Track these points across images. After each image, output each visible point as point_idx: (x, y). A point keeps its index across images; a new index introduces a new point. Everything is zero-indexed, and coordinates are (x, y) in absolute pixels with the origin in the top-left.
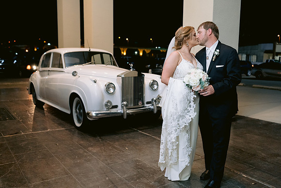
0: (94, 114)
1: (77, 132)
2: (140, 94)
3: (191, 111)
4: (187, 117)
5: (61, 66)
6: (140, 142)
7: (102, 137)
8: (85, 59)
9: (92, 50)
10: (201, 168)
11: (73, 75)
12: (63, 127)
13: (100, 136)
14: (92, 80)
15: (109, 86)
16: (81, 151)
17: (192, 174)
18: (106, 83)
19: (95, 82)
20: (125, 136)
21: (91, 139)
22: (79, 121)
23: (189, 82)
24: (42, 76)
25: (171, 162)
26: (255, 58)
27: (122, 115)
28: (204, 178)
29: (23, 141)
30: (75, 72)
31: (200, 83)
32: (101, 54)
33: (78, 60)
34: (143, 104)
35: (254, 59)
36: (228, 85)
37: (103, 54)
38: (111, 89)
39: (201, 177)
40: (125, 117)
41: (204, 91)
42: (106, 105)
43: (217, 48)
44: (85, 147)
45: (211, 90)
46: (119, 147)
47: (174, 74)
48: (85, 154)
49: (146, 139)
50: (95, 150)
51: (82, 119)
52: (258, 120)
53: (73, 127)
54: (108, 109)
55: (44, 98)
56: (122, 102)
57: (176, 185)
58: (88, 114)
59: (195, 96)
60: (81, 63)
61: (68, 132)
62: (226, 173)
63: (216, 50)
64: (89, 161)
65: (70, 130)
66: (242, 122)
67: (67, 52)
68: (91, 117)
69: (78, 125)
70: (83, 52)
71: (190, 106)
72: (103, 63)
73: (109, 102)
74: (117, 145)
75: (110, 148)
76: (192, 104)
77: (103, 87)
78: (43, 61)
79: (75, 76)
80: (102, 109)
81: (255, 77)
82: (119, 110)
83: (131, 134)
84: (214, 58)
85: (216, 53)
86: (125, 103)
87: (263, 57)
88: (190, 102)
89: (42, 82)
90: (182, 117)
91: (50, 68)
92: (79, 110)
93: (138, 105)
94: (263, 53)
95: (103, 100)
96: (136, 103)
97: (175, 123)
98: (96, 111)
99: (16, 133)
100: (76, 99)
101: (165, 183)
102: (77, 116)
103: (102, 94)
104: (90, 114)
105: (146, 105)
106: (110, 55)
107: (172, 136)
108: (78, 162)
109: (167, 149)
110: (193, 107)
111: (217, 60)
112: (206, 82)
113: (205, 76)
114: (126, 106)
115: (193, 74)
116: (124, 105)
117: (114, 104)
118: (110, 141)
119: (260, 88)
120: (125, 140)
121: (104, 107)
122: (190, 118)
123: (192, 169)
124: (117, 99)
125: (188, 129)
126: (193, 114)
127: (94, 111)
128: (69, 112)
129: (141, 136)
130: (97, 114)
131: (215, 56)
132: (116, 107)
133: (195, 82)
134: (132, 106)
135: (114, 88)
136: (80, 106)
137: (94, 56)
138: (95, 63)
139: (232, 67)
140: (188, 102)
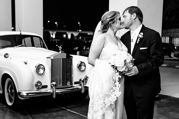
0: (24, 93)
1: (9, 110)
2: (68, 74)
3: (116, 91)
4: (113, 96)
7: (32, 116)
8: (16, 42)
9: (23, 33)
11: (5, 57)
13: (30, 115)
14: (23, 62)
15: (38, 68)
18: (37, 64)
19: (26, 64)
20: (54, 114)
21: (22, 117)
22: (11, 100)
23: (114, 63)
26: (178, 41)
27: (52, 94)
30: (7, 54)
31: (125, 64)
32: (32, 37)
33: (9, 43)
34: (71, 84)
35: (176, 42)
36: (151, 66)
37: (34, 38)
38: (41, 70)
40: (54, 97)
42: (36, 85)
45: (135, 71)
47: (100, 56)
49: (74, 117)
51: (13, 98)
53: (5, 106)
54: (38, 89)
56: (52, 82)
58: (19, 93)
59: (120, 77)
60: (12, 46)
63: (140, 33)
65: (2, 109)
66: (165, 101)
68: (22, 96)
69: (10, 104)
70: (14, 36)
71: (116, 86)
72: (33, 45)
73: (39, 82)
77: (33, 68)
79: (7, 57)
80: (32, 89)
82: (49, 90)
83: (60, 113)
84: (138, 40)
85: (140, 36)
86: (54, 83)
88: (115, 82)
90: (108, 96)
92: (11, 90)
93: (67, 85)
95: (33, 80)
96: (64, 83)
98: (27, 91)
100: (8, 79)
102: (9, 95)
103: (33, 76)
104: (21, 94)
105: (74, 85)
106: (40, 38)
110: (118, 87)
111: (141, 42)
112: (131, 63)
113: (129, 58)
114: (55, 86)
116: (53, 85)
117: (43, 84)
120: (54, 118)
121: (34, 87)
122: (116, 97)
124: (46, 80)
125: (114, 107)
126: (118, 93)
127: (24, 91)
128: (1, 92)
130: (28, 94)
131: (139, 39)
132: (46, 87)
134: (61, 86)
135: (44, 69)
136: (12, 86)
137: (25, 39)
138: (25, 46)
139: (155, 50)
140: (114, 82)
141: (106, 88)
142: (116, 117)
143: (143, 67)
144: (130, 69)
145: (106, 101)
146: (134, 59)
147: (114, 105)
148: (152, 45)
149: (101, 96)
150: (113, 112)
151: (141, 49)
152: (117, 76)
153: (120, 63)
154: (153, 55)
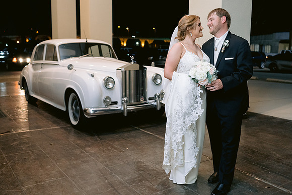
0: (91, 111)
1: (73, 130)
2: (142, 89)
3: (198, 108)
4: (194, 114)
5: (55, 59)
6: (142, 141)
7: (100, 136)
8: (81, 50)
9: (89, 41)
10: (209, 170)
11: (69, 68)
12: (57, 126)
13: (98, 135)
14: (89, 74)
15: (108, 80)
16: (78, 152)
17: (199, 177)
18: (105, 77)
19: (93, 76)
20: (126, 135)
21: (88, 138)
22: (75, 118)
23: (195, 75)
24: (35, 69)
25: (177, 164)
26: (270, 49)
27: (122, 112)
28: (212, 180)
29: (15, 140)
30: (71, 65)
31: (207, 77)
32: (99, 45)
33: (74, 52)
34: (145, 100)
35: (267, 50)
36: (238, 79)
37: (101, 46)
38: (110, 83)
39: (209, 180)
40: (126, 114)
42: (105, 101)
44: (82, 147)
45: (219, 85)
46: (119, 147)
47: (178, 68)
48: (82, 154)
49: (149, 138)
50: (93, 150)
51: (78, 116)
52: (273, 118)
53: (69, 125)
54: (107, 106)
55: (37, 94)
56: (122, 97)
57: (182, 189)
58: (85, 111)
59: (202, 92)
60: (77, 56)
61: (63, 130)
62: (236, 176)
63: (225, 41)
64: (87, 162)
65: (65, 129)
66: (254, 119)
67: (61, 43)
68: (88, 114)
69: (74, 123)
70: (80, 43)
71: (197, 103)
72: (101, 55)
73: (107, 98)
74: (116, 144)
75: (109, 148)
76: (199, 99)
77: (101, 82)
78: (36, 53)
79: (71, 69)
80: (100, 106)
81: (269, 70)
82: (119, 107)
83: (132, 133)
84: (223, 49)
85: (226, 44)
86: (125, 99)
87: (278, 47)
88: (196, 98)
89: (35, 76)
91: (44, 61)
92: (76, 107)
93: (140, 101)
94: (277, 43)
95: (101, 96)
96: (137, 99)
97: (180, 122)
98: (94, 108)
99: (7, 132)
100: (72, 95)
101: (169, 187)
102: (73, 113)
103: (101, 91)
104: (87, 112)
105: (148, 101)
106: (109, 46)
107: (177, 135)
108: (75, 163)
109: (172, 150)
110: (200, 103)
111: (226, 51)
112: (214, 76)
114: (127, 102)
115: (200, 67)
116: (124, 101)
117: (113, 100)
118: (109, 141)
119: (275, 81)
120: (126, 140)
121: (103, 103)
122: (197, 115)
123: (199, 171)
124: (117, 95)
125: (195, 127)
126: (200, 111)
127: (91, 108)
128: (64, 109)
129: (143, 135)
130: (95, 111)
131: (224, 47)
132: (116, 103)
133: (201, 76)
134: (133, 102)
135: (114, 82)
136: (77, 102)
137: (92, 47)
138: (92, 56)
139: (243, 60)
140: (194, 98)
141: (185, 105)
142: (196, 139)
143: (228, 80)
144: (213, 83)
147: (195, 125)
148: (239, 55)
149: (181, 115)
150: (194, 133)
151: (226, 59)
152: (199, 91)
154: (240, 66)
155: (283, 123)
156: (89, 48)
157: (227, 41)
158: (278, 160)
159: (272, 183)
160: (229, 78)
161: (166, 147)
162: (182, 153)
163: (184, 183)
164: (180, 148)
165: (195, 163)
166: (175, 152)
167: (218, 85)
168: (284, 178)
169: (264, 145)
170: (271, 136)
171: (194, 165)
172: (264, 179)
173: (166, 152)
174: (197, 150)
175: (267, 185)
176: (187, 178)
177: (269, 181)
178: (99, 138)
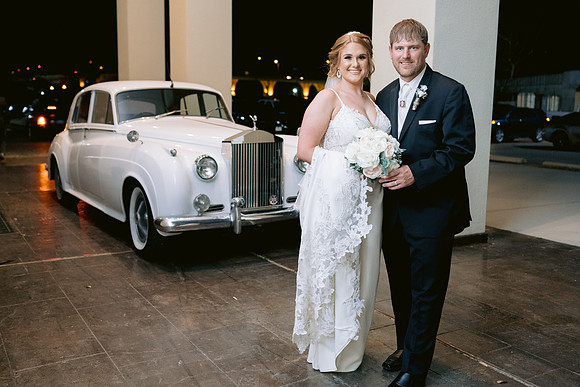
0: (169, 223)
1: (137, 260)
2: (272, 180)
3: (361, 222)
4: (353, 234)
5: (109, 120)
6: (267, 284)
7: (186, 273)
9: (177, 85)
11: (130, 139)
12: (108, 251)
13: (183, 271)
14: (167, 151)
15: (203, 163)
16: (136, 302)
18: (198, 156)
19: (174, 155)
20: (238, 270)
21: (162, 276)
22: (141, 236)
23: (356, 158)
24: (74, 140)
25: (321, 333)
26: (557, 103)
27: (232, 226)
30: (135, 133)
31: (381, 163)
33: (151, 107)
34: (280, 201)
35: (552, 105)
36: (444, 164)
37: (204, 95)
38: (208, 169)
39: (384, 365)
40: (238, 231)
41: (391, 178)
42: (197, 204)
43: (422, 83)
44: (147, 295)
46: (219, 295)
47: (326, 139)
48: (145, 308)
49: (281, 278)
50: (165, 300)
51: (146, 232)
53: (131, 251)
54: (202, 213)
55: (77, 188)
56: (233, 196)
58: (158, 222)
59: (371, 190)
61: (116, 260)
63: (419, 87)
64: (149, 323)
65: (122, 257)
66: (501, 244)
67: (125, 89)
68: (164, 229)
69: (139, 245)
71: (360, 211)
73: (202, 197)
74: (215, 290)
75: (200, 296)
76: (364, 205)
77: (190, 166)
78: (76, 108)
79: (133, 141)
80: (188, 212)
82: (226, 215)
83: (251, 268)
84: (416, 103)
85: (421, 94)
86: (237, 200)
87: (574, 100)
88: (359, 202)
89: (73, 155)
90: (341, 234)
91: (89, 124)
92: (142, 215)
93: (269, 204)
94: (573, 91)
96: (263, 201)
97: (326, 248)
98: (176, 217)
100: (136, 191)
102: (139, 229)
103: (190, 184)
104: (161, 224)
105: (286, 205)
106: (218, 96)
108: (126, 325)
109: (311, 305)
110: (366, 213)
111: (422, 107)
112: (395, 161)
113: (392, 146)
114: (240, 206)
115: (367, 141)
116: (235, 203)
117: (214, 202)
118: (203, 282)
119: (560, 168)
120: (236, 280)
121: (193, 208)
122: (359, 236)
124: (221, 192)
126: (366, 226)
127: (170, 217)
128: (122, 219)
130: (177, 223)
131: (417, 99)
132: (220, 208)
133: (368, 161)
134: (256, 207)
135: (215, 167)
136: (143, 206)
137: (186, 98)
139: (453, 125)
140: (354, 202)
141: (336, 215)
142: (360, 282)
143: (425, 168)
144: (392, 174)
145: (337, 246)
146: (402, 151)
148: (446, 115)
149: (326, 234)
150: (354, 271)
151: (421, 123)
152: (365, 188)
153: (370, 160)
154: (448, 138)
155: (561, 251)
156: (182, 100)
157: (424, 88)
158: (535, 328)
159: (513, 374)
160: (426, 163)
161: (299, 299)
162: (330, 311)
163: (335, 369)
164: (327, 301)
165: (356, 330)
166: (317, 309)
167: (404, 176)
168: (540, 364)
169: (512, 296)
170: (529, 278)
171: (353, 335)
172: (497, 365)
173: (299, 309)
174: (361, 304)
175: (501, 376)
176: (339, 360)
177: (507, 370)
178: (184, 276)
